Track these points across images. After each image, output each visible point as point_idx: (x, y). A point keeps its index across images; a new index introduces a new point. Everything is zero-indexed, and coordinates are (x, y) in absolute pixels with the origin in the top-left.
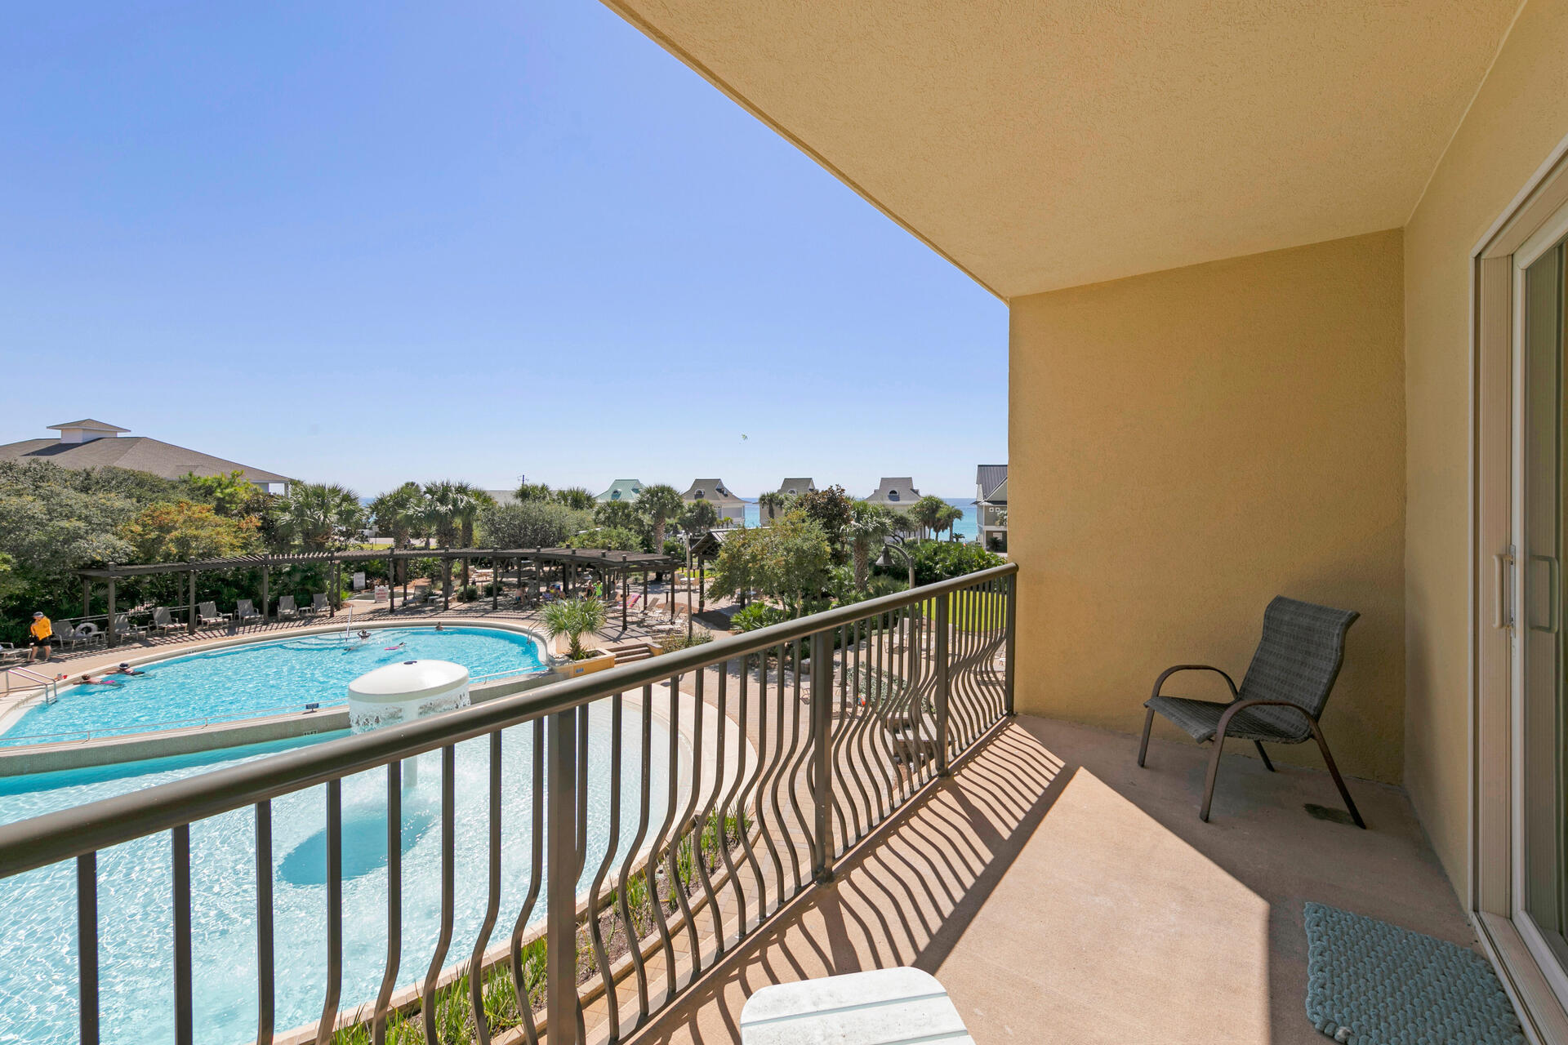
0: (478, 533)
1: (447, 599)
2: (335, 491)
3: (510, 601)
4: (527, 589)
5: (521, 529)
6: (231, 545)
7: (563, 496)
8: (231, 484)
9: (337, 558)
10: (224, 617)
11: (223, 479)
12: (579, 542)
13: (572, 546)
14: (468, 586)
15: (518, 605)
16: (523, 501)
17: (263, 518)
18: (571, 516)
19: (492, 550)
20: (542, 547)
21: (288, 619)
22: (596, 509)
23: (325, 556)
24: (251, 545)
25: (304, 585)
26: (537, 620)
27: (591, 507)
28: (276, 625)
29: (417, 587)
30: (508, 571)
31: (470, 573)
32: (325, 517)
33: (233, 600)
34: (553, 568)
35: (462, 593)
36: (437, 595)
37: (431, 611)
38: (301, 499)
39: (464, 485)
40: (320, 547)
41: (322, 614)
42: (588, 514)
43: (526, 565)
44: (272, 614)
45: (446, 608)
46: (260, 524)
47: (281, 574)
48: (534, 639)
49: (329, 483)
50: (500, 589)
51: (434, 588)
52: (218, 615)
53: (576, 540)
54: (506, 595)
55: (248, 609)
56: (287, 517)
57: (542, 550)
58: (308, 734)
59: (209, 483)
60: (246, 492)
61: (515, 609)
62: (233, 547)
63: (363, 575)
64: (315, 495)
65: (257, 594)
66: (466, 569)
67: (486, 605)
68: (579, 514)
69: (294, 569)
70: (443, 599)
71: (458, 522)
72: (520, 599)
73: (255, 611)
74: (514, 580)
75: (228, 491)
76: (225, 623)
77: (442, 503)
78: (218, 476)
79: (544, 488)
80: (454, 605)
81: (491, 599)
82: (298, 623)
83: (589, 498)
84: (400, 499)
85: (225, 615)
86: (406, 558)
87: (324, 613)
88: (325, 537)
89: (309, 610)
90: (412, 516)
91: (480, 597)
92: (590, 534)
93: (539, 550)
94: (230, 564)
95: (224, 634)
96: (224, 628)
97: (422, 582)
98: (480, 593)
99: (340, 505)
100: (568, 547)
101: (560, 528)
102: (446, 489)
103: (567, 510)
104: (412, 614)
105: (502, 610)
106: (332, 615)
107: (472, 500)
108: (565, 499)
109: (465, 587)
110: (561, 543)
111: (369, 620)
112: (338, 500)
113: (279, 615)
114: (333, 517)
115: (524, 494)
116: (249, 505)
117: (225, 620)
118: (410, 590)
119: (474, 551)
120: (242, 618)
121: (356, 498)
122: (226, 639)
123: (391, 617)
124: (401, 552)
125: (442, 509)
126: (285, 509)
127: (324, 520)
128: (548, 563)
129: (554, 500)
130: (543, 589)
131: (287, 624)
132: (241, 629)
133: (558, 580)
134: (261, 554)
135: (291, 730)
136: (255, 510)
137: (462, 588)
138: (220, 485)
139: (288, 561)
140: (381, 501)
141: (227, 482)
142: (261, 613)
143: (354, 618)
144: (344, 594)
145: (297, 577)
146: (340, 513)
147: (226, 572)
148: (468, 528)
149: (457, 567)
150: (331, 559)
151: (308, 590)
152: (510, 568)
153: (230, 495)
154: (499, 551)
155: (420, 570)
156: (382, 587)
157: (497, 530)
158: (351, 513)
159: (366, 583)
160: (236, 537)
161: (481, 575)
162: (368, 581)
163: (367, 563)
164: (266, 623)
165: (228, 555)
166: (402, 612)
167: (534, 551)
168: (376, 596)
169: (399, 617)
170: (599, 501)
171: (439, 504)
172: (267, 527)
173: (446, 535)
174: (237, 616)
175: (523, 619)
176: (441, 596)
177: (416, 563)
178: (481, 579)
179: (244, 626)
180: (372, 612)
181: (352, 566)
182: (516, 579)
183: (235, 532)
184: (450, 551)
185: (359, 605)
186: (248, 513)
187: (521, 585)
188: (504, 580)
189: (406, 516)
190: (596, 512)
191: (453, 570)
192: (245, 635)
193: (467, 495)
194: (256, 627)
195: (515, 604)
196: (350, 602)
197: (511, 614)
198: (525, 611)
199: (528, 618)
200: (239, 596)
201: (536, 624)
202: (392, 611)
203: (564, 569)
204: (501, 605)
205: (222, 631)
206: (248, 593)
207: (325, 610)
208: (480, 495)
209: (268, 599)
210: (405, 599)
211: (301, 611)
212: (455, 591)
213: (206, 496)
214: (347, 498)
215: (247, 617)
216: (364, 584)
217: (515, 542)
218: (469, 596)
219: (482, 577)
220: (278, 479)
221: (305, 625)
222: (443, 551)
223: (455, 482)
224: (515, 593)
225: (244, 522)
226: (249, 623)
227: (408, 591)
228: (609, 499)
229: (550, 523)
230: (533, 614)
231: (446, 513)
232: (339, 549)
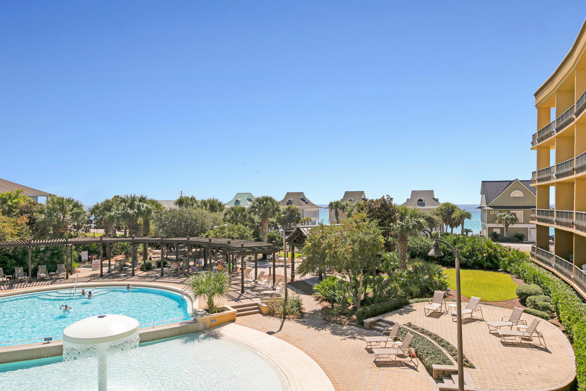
0: (153, 227)
1: (133, 269)
2: (70, 201)
3: (171, 271)
4: (181, 264)
5: (178, 225)
6: (12, 233)
7: (204, 203)
8: (16, 197)
9: (70, 242)
10: (7, 278)
11: (12, 194)
12: (214, 234)
13: (209, 236)
14: (146, 261)
15: (176, 274)
16: (180, 206)
17: (29, 218)
18: (209, 217)
19: (160, 238)
20: (191, 236)
21: (43, 279)
22: (224, 212)
23: (63, 241)
24: (23, 234)
25: (52, 258)
26: (187, 284)
27: (221, 210)
28: (35, 283)
29: (116, 261)
30: (171, 251)
31: (148, 252)
32: (64, 217)
33: (13, 267)
34: (198, 250)
35: (143, 265)
36: (128, 266)
37: (124, 276)
38: (50, 206)
39: (144, 196)
40: (61, 236)
41: (62, 276)
42: (220, 215)
43: (182, 247)
44: (34, 276)
45: (133, 275)
46: (27, 221)
47: (40, 251)
48: (185, 297)
49: (66, 197)
50: (165, 263)
51: (127, 261)
52: (4, 276)
53: (211, 232)
54: (169, 267)
55: (21, 273)
56: (43, 216)
57: (190, 238)
58: (45, 357)
59: (4, 196)
60: (24, 201)
61: (174, 276)
62: (12, 235)
63: (86, 252)
64: (58, 203)
65: (26, 264)
66: (145, 250)
67: (157, 273)
68: (214, 215)
69: (47, 248)
70: (131, 269)
71: (140, 220)
72: (177, 270)
73: (25, 274)
74: (174, 257)
75: (14, 201)
76: (8, 281)
77: (131, 209)
78: (9, 193)
79: (193, 199)
80: (139, 273)
81: (160, 269)
82: (48, 282)
83: (220, 205)
84: (107, 206)
85: (8, 276)
86: (111, 243)
87: (63, 276)
88: (64, 229)
89: (55, 274)
90: (113, 216)
91: (154, 268)
92: (220, 228)
93: (188, 239)
94: (10, 245)
95: (6, 288)
96: (7, 284)
97: (120, 257)
98: (153, 265)
99: (73, 209)
100: (207, 236)
101: (202, 224)
102: (133, 199)
103: (206, 212)
104: (113, 278)
105: (166, 277)
106: (67, 278)
107: (149, 206)
108: (206, 205)
109: (145, 262)
110: (202, 234)
111: (88, 282)
112: (71, 206)
113: (38, 277)
114: (68, 217)
115: (180, 202)
116: (22, 210)
117: (8, 279)
118: (113, 263)
119: (149, 239)
120: (17, 278)
121: (81, 205)
122: (7, 292)
123: (100, 279)
124: (107, 239)
125: (130, 212)
126: (41, 212)
127: (63, 219)
128: (195, 246)
129: (199, 206)
130: (191, 263)
131: (42, 282)
132: (16, 285)
133: (201, 258)
134: (27, 239)
135: (35, 354)
136: (25, 212)
137: (143, 262)
138: (10, 198)
139: (43, 244)
140: (97, 207)
141: (14, 196)
142: (28, 275)
143: (79, 280)
144: (75, 265)
145: (49, 254)
146: (72, 215)
147: (9, 251)
148: (147, 224)
149: (140, 249)
150: (67, 243)
151: (54, 262)
152: (172, 249)
153: (16, 203)
154: (164, 239)
155: (120, 249)
156: (96, 260)
157: (164, 225)
158: (78, 214)
159: (88, 257)
160: (15, 229)
161: (155, 254)
162: (89, 256)
163: (89, 245)
164: (30, 282)
165: (9, 239)
166: (107, 277)
167: (185, 239)
168: (93, 266)
169: (105, 279)
170: (226, 207)
171: (129, 209)
172: (32, 222)
173: (134, 228)
174: (15, 277)
175: (179, 283)
176: (130, 267)
177: (117, 245)
178: (155, 256)
179: (18, 283)
180: (90, 277)
181: (81, 247)
182: (175, 257)
183: (14, 226)
184: (135, 238)
185: (84, 272)
186: (21, 215)
187: (177, 260)
188: (169, 257)
189: (110, 216)
190: (224, 214)
191: (138, 250)
192: (18, 289)
193: (145, 202)
194: (25, 284)
195: (174, 273)
196: (79, 269)
197: (172, 279)
198: (180, 278)
199: (182, 283)
200: (16, 264)
201: (187, 287)
202: (102, 276)
203: (204, 250)
204: (166, 273)
205: (5, 287)
206: (22, 263)
207: (63, 274)
208: (153, 202)
209: (32, 267)
210: (110, 268)
211: (50, 274)
212: (139, 264)
213: (2, 204)
214: (76, 205)
215: (20, 278)
216: (87, 258)
217: (174, 233)
218: (147, 267)
219: (155, 255)
220: (43, 194)
221: (51, 284)
222: (131, 239)
223: (138, 195)
224: (174, 266)
225: (19, 220)
226: (21, 281)
227: (111, 263)
228: (233, 205)
229: (196, 221)
230: (185, 281)
231: (133, 215)
232: (71, 237)
